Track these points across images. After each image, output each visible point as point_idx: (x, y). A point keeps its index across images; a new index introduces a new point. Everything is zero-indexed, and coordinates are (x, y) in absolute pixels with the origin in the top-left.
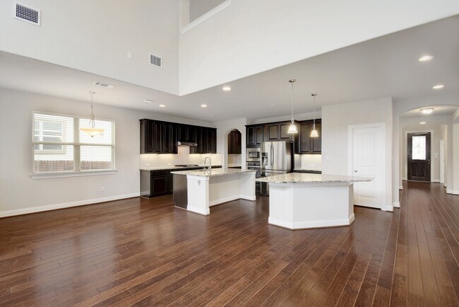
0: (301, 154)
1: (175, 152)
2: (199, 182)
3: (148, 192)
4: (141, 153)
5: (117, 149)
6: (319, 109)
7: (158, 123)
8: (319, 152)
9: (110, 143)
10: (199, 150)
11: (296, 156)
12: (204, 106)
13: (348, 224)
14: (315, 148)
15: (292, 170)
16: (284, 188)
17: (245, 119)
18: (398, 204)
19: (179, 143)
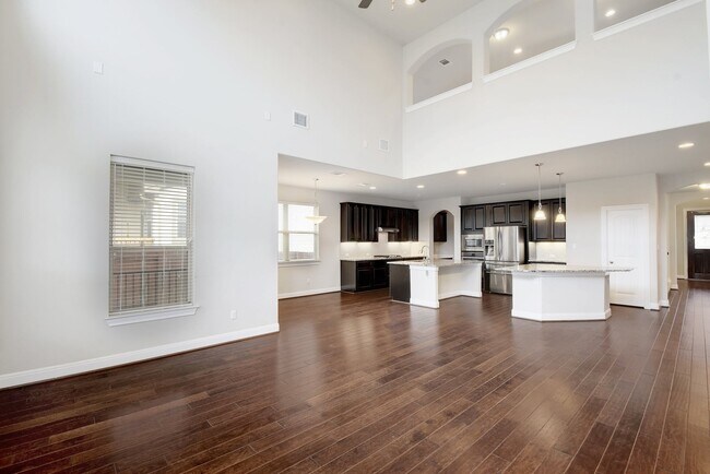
0: (536, 241)
1: (375, 239)
2: (427, 272)
3: (353, 286)
4: (342, 240)
5: (320, 237)
6: (564, 186)
7: (360, 205)
8: (563, 239)
9: (312, 230)
10: (399, 238)
11: (531, 244)
12: (420, 187)
13: (604, 318)
14: (556, 234)
15: (526, 261)
16: (532, 277)
17: (459, 198)
18: (666, 303)
19: (380, 229)
